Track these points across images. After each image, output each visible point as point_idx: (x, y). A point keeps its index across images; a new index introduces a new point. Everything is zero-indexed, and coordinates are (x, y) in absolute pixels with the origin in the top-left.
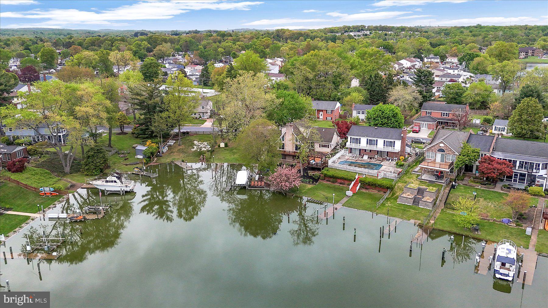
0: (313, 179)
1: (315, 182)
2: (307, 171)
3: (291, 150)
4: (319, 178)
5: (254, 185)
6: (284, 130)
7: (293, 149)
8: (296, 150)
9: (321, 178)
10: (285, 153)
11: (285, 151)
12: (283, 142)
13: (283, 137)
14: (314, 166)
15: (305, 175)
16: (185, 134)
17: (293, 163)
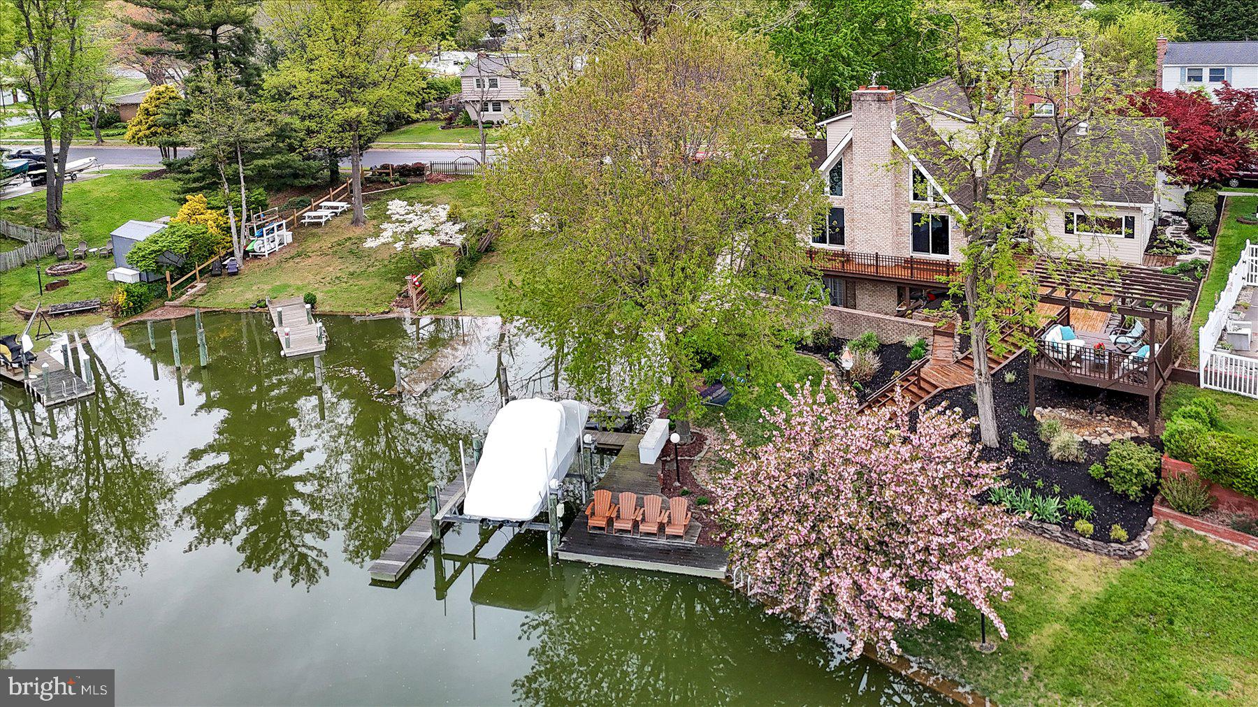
0: (1098, 488)
1: (1119, 532)
2: (1023, 412)
3: (887, 250)
4: (1151, 492)
5: (610, 521)
6: (837, 134)
7: (897, 245)
8: (916, 249)
9: (1170, 488)
10: (850, 268)
11: (847, 258)
12: (836, 201)
13: (837, 171)
14: (1080, 373)
15: (1021, 445)
16: (408, 176)
17: (902, 332)
